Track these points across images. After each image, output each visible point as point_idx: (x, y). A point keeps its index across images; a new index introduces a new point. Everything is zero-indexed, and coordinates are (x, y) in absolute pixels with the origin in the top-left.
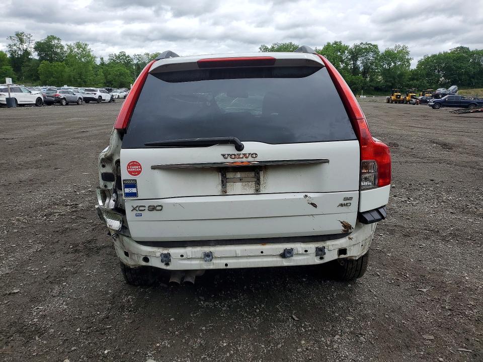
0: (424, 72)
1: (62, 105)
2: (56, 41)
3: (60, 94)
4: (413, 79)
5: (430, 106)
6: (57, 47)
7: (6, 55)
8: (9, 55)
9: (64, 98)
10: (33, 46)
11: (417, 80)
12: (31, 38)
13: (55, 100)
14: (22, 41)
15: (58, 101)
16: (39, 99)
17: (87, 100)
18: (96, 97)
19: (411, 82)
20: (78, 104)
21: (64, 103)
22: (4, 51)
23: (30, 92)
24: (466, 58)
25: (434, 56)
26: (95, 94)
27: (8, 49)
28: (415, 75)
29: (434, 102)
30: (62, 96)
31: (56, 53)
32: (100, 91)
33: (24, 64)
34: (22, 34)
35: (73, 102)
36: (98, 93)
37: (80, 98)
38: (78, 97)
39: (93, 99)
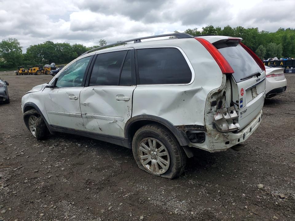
0: (32, 55)
4: (26, 60)
5: (51, 74)
11: (29, 60)
19: (25, 62)
24: (53, 47)
25: (35, 46)
28: (26, 57)
29: (53, 72)
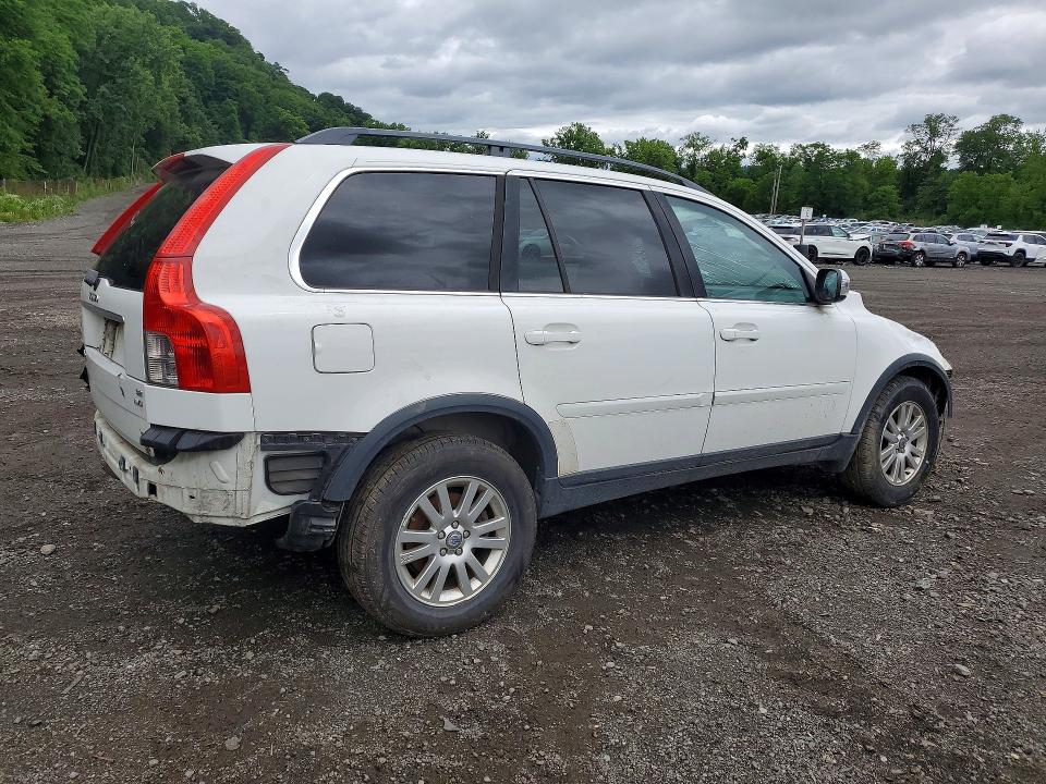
1: (914, 265)
2: (1010, 127)
3: (913, 242)
6: (1009, 140)
7: (895, 163)
8: (900, 164)
9: (922, 252)
10: (954, 143)
12: (956, 126)
13: (901, 255)
14: (934, 133)
15: (906, 257)
16: (863, 252)
17: (986, 259)
18: (1010, 251)
20: (955, 266)
21: (919, 261)
22: (894, 155)
23: (848, 235)
26: (1008, 245)
27: (901, 152)
30: (918, 246)
31: (1003, 154)
32: (1026, 239)
33: (926, 181)
34: (938, 117)
35: (944, 260)
36: (1019, 244)
37: (963, 253)
38: (958, 251)
39: (1000, 257)
